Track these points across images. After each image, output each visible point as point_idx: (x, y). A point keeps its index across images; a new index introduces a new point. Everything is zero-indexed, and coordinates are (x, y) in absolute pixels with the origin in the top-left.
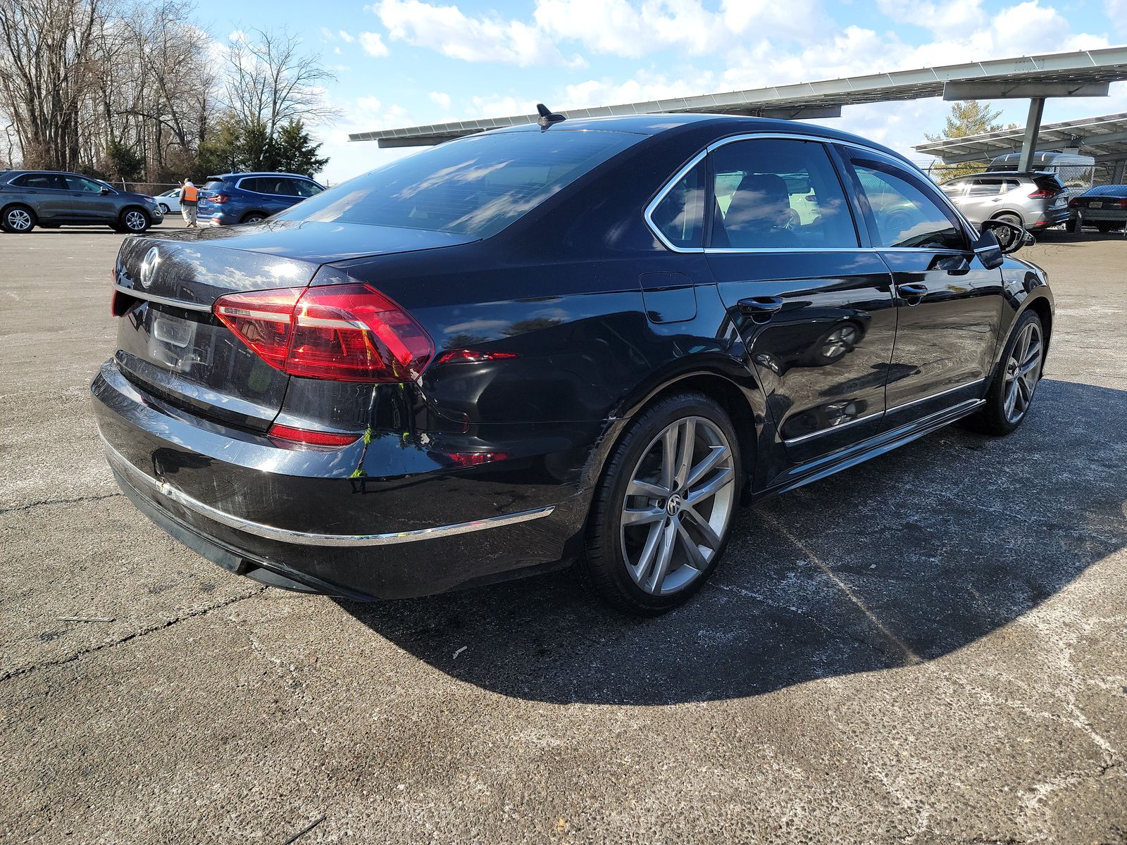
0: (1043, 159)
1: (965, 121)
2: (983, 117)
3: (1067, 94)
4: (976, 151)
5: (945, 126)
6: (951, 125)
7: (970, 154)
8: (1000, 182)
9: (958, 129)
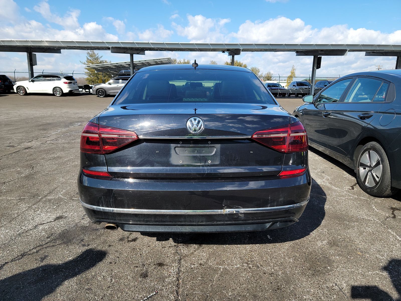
0: (123, 72)
1: (92, 58)
2: (97, 57)
3: (137, 53)
4: (105, 69)
5: (86, 59)
6: (88, 59)
7: (104, 69)
8: (119, 79)
9: (90, 60)
